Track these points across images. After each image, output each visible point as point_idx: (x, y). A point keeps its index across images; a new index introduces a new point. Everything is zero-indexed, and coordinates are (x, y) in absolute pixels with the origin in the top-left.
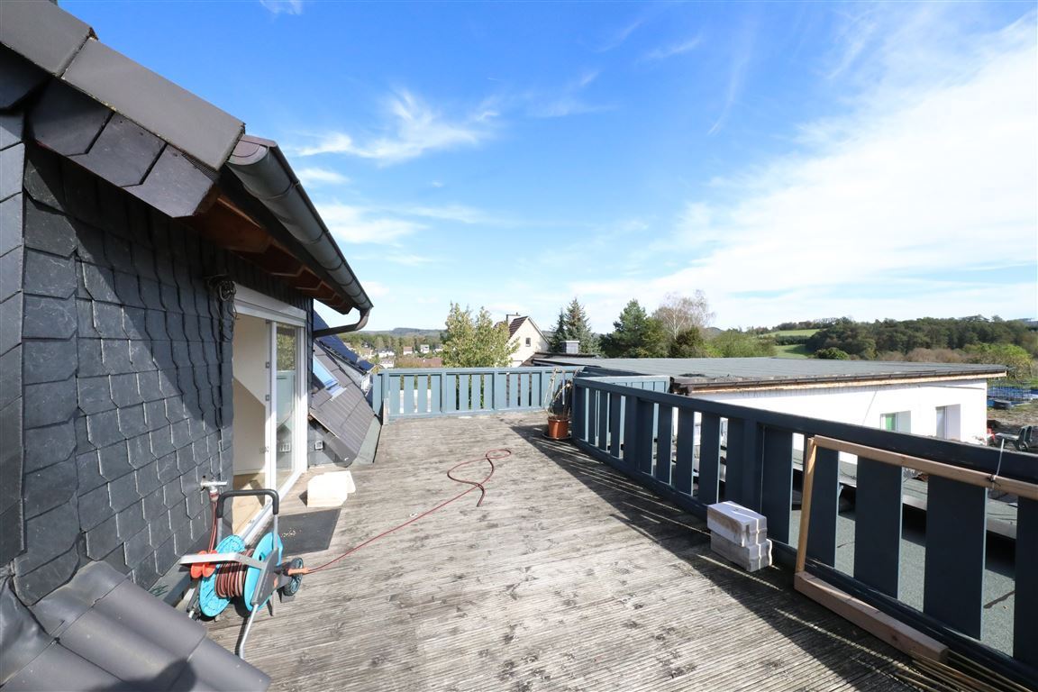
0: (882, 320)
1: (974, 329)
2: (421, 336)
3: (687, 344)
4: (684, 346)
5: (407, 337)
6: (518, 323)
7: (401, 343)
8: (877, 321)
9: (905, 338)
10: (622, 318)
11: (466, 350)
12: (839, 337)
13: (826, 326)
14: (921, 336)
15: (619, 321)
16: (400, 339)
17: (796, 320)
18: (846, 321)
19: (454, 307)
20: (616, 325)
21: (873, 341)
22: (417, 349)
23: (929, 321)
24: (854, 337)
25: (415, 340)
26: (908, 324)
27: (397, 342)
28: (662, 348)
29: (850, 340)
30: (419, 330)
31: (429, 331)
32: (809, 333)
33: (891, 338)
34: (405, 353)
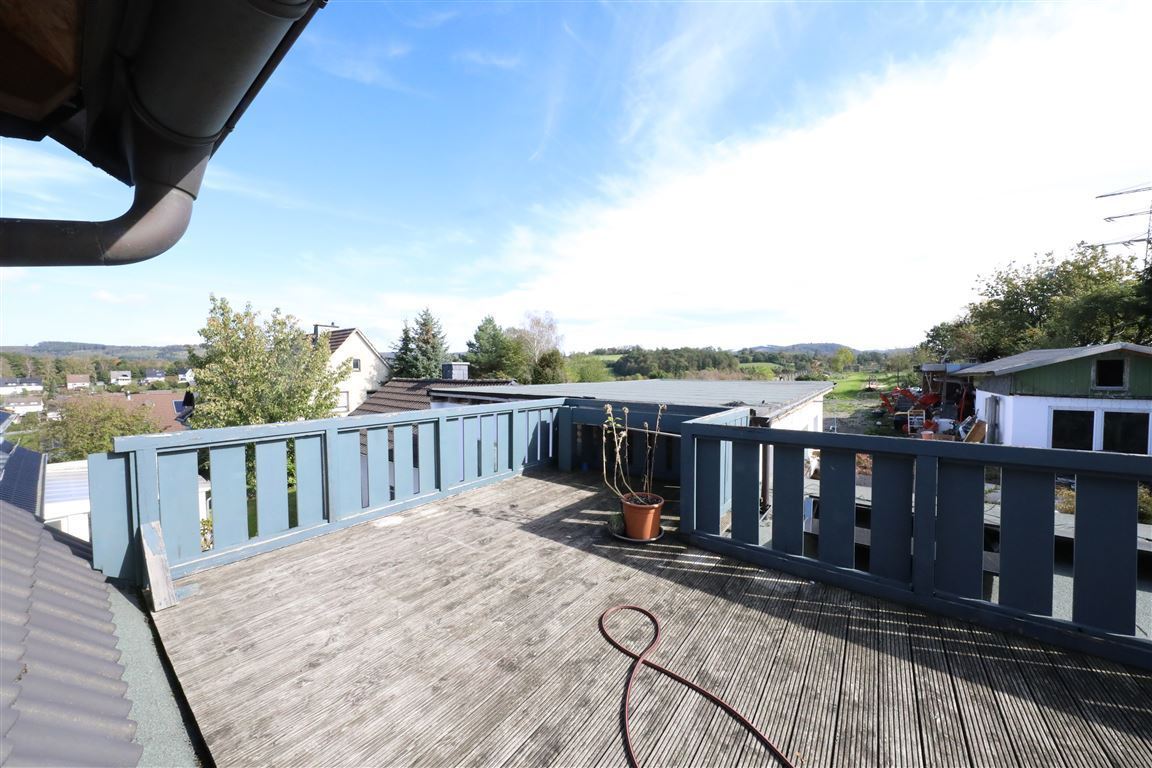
0: (660, 349)
1: (710, 356)
2: (109, 357)
3: (550, 367)
4: (548, 370)
5: (75, 358)
6: (338, 337)
7: (59, 370)
8: (658, 349)
9: (675, 363)
10: (477, 337)
11: (253, 379)
12: (636, 362)
13: (626, 352)
14: (684, 362)
15: (474, 341)
16: (58, 361)
17: (606, 346)
18: (638, 349)
19: (218, 303)
20: (470, 345)
21: (656, 365)
22: (101, 377)
23: (686, 350)
24: (645, 362)
25: (97, 363)
26: (676, 351)
27: (49, 368)
28: (525, 372)
29: (642, 364)
30: (104, 347)
31: (128, 349)
32: (616, 358)
33: (667, 362)
34: (70, 386)
